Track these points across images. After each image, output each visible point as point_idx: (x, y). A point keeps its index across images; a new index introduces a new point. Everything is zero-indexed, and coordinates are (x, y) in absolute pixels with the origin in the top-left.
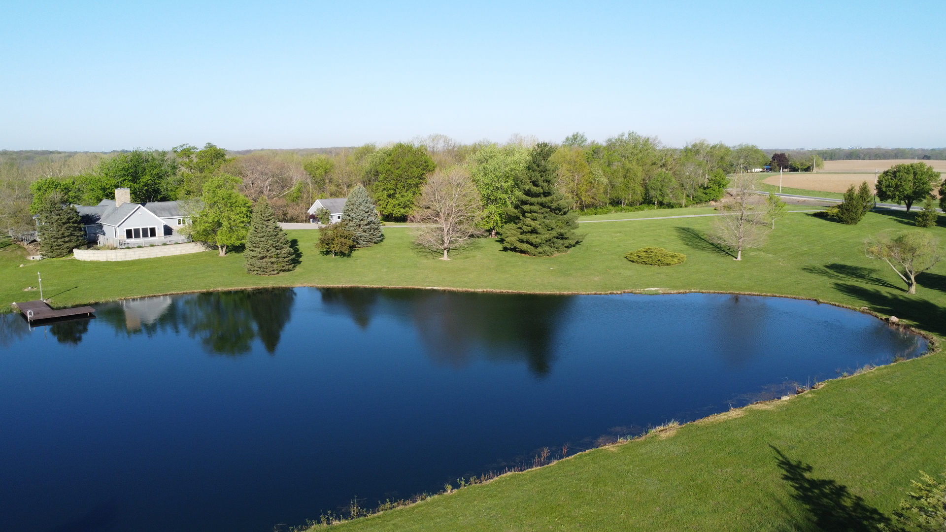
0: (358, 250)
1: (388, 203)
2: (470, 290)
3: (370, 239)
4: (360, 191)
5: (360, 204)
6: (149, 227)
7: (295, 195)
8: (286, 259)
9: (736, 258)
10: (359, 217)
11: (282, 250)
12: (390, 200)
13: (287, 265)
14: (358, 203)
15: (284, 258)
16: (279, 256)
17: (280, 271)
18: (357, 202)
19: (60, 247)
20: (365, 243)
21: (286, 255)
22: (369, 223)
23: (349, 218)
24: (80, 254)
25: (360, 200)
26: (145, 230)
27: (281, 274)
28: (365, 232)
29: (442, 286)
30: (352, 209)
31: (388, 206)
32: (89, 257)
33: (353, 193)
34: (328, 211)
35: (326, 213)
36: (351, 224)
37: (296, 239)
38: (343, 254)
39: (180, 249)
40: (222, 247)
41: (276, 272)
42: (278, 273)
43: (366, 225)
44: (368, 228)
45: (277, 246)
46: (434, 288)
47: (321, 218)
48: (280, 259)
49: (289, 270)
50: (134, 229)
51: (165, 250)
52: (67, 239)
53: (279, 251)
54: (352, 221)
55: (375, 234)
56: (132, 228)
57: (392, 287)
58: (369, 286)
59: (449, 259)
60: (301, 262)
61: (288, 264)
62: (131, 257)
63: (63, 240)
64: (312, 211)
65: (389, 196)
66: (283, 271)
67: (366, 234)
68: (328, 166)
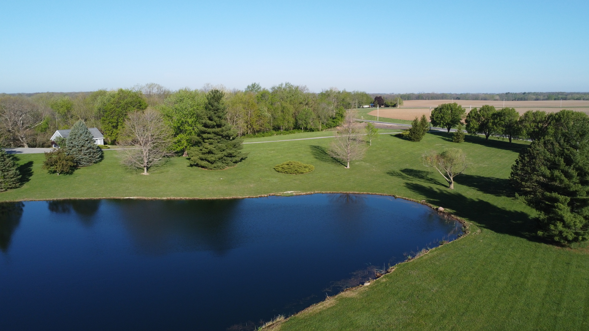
0: (80, 169)
2: (157, 198)
3: (90, 160)
4: (81, 124)
5: (81, 135)
7: (44, 127)
8: (13, 179)
9: (347, 167)
10: (80, 144)
11: (9, 172)
12: (114, 130)
13: (13, 183)
14: (79, 134)
15: (11, 178)
16: (5, 177)
17: (8, 188)
20: (86, 163)
21: (12, 176)
22: (88, 149)
23: (72, 145)
25: (81, 132)
27: (9, 191)
28: (86, 155)
29: (137, 196)
30: (75, 138)
31: (113, 134)
33: (75, 127)
34: (64, 138)
35: (63, 140)
36: (74, 149)
37: (33, 161)
38: (67, 173)
41: (4, 189)
42: (6, 190)
43: (87, 150)
44: (88, 152)
45: (3, 169)
46: (131, 198)
47: (60, 144)
48: (7, 180)
49: (17, 188)
53: (6, 173)
54: (75, 147)
55: (94, 156)
57: (97, 198)
58: (79, 198)
59: (148, 174)
60: (30, 180)
61: (15, 182)
64: (53, 138)
65: (114, 127)
66: (11, 188)
67: (87, 157)
68: (69, 106)
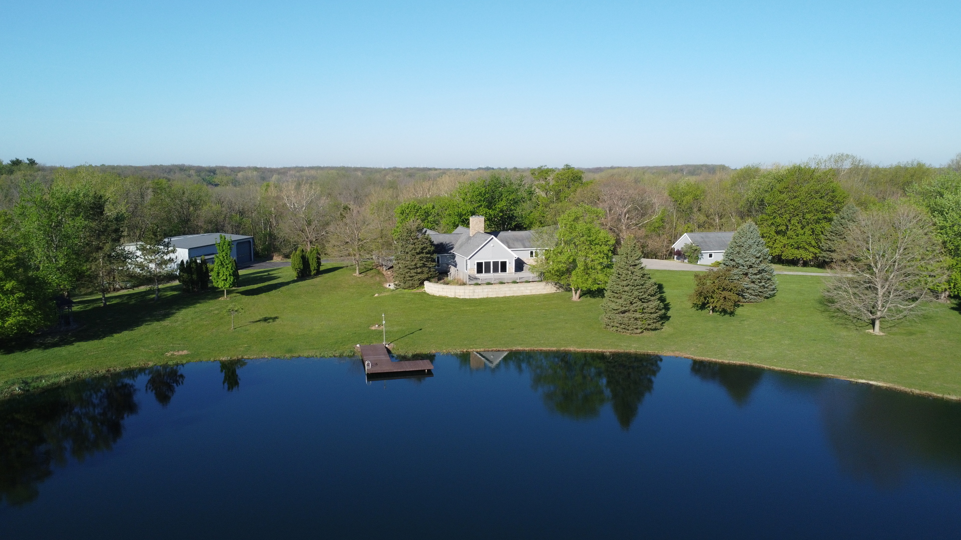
0: (742, 306)
1: (775, 240)
3: (760, 292)
4: (751, 229)
5: (750, 246)
6: (500, 261)
7: (657, 225)
8: (654, 316)
10: (748, 263)
11: (649, 303)
13: (653, 323)
14: (746, 246)
15: (651, 313)
16: (644, 311)
17: (647, 329)
18: (745, 243)
19: (412, 278)
20: (753, 297)
21: (653, 311)
22: (760, 272)
23: (733, 263)
24: (432, 288)
25: (750, 242)
26: (496, 264)
27: (646, 333)
28: (753, 282)
29: (884, 381)
30: (739, 253)
32: (438, 291)
33: (741, 232)
34: (698, 248)
35: (696, 250)
36: (735, 271)
37: (661, 283)
38: (724, 312)
39: (530, 288)
40: (576, 291)
41: (640, 331)
42: (642, 332)
43: (756, 274)
44: (759, 279)
45: (643, 298)
46: (871, 382)
47: (689, 256)
48: (647, 315)
49: (655, 329)
50: (485, 262)
51: (515, 289)
52: (419, 270)
53: (645, 305)
54: (737, 268)
55: (766, 286)
56: (483, 261)
57: (803, 372)
58: (768, 367)
59: (882, 334)
60: (670, 317)
61: (655, 321)
62: (479, 295)
63: (415, 271)
64: (678, 245)
66: (649, 329)
67: (755, 286)
68: (698, 193)
